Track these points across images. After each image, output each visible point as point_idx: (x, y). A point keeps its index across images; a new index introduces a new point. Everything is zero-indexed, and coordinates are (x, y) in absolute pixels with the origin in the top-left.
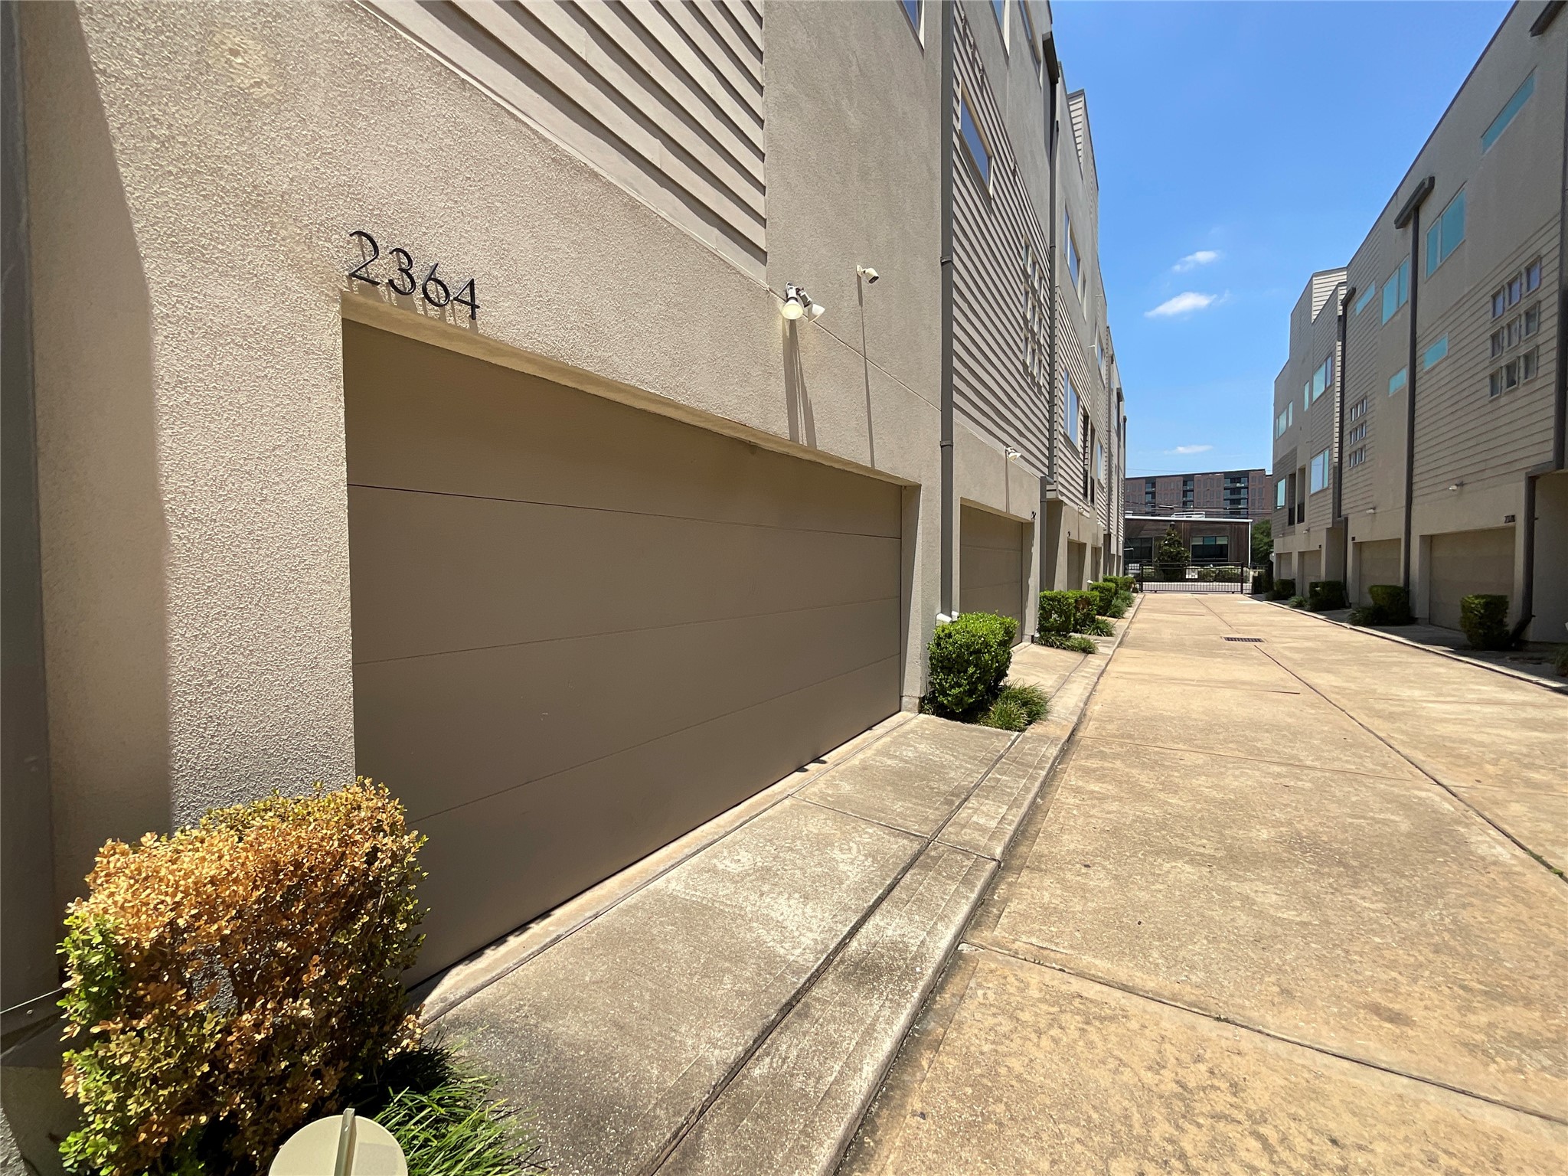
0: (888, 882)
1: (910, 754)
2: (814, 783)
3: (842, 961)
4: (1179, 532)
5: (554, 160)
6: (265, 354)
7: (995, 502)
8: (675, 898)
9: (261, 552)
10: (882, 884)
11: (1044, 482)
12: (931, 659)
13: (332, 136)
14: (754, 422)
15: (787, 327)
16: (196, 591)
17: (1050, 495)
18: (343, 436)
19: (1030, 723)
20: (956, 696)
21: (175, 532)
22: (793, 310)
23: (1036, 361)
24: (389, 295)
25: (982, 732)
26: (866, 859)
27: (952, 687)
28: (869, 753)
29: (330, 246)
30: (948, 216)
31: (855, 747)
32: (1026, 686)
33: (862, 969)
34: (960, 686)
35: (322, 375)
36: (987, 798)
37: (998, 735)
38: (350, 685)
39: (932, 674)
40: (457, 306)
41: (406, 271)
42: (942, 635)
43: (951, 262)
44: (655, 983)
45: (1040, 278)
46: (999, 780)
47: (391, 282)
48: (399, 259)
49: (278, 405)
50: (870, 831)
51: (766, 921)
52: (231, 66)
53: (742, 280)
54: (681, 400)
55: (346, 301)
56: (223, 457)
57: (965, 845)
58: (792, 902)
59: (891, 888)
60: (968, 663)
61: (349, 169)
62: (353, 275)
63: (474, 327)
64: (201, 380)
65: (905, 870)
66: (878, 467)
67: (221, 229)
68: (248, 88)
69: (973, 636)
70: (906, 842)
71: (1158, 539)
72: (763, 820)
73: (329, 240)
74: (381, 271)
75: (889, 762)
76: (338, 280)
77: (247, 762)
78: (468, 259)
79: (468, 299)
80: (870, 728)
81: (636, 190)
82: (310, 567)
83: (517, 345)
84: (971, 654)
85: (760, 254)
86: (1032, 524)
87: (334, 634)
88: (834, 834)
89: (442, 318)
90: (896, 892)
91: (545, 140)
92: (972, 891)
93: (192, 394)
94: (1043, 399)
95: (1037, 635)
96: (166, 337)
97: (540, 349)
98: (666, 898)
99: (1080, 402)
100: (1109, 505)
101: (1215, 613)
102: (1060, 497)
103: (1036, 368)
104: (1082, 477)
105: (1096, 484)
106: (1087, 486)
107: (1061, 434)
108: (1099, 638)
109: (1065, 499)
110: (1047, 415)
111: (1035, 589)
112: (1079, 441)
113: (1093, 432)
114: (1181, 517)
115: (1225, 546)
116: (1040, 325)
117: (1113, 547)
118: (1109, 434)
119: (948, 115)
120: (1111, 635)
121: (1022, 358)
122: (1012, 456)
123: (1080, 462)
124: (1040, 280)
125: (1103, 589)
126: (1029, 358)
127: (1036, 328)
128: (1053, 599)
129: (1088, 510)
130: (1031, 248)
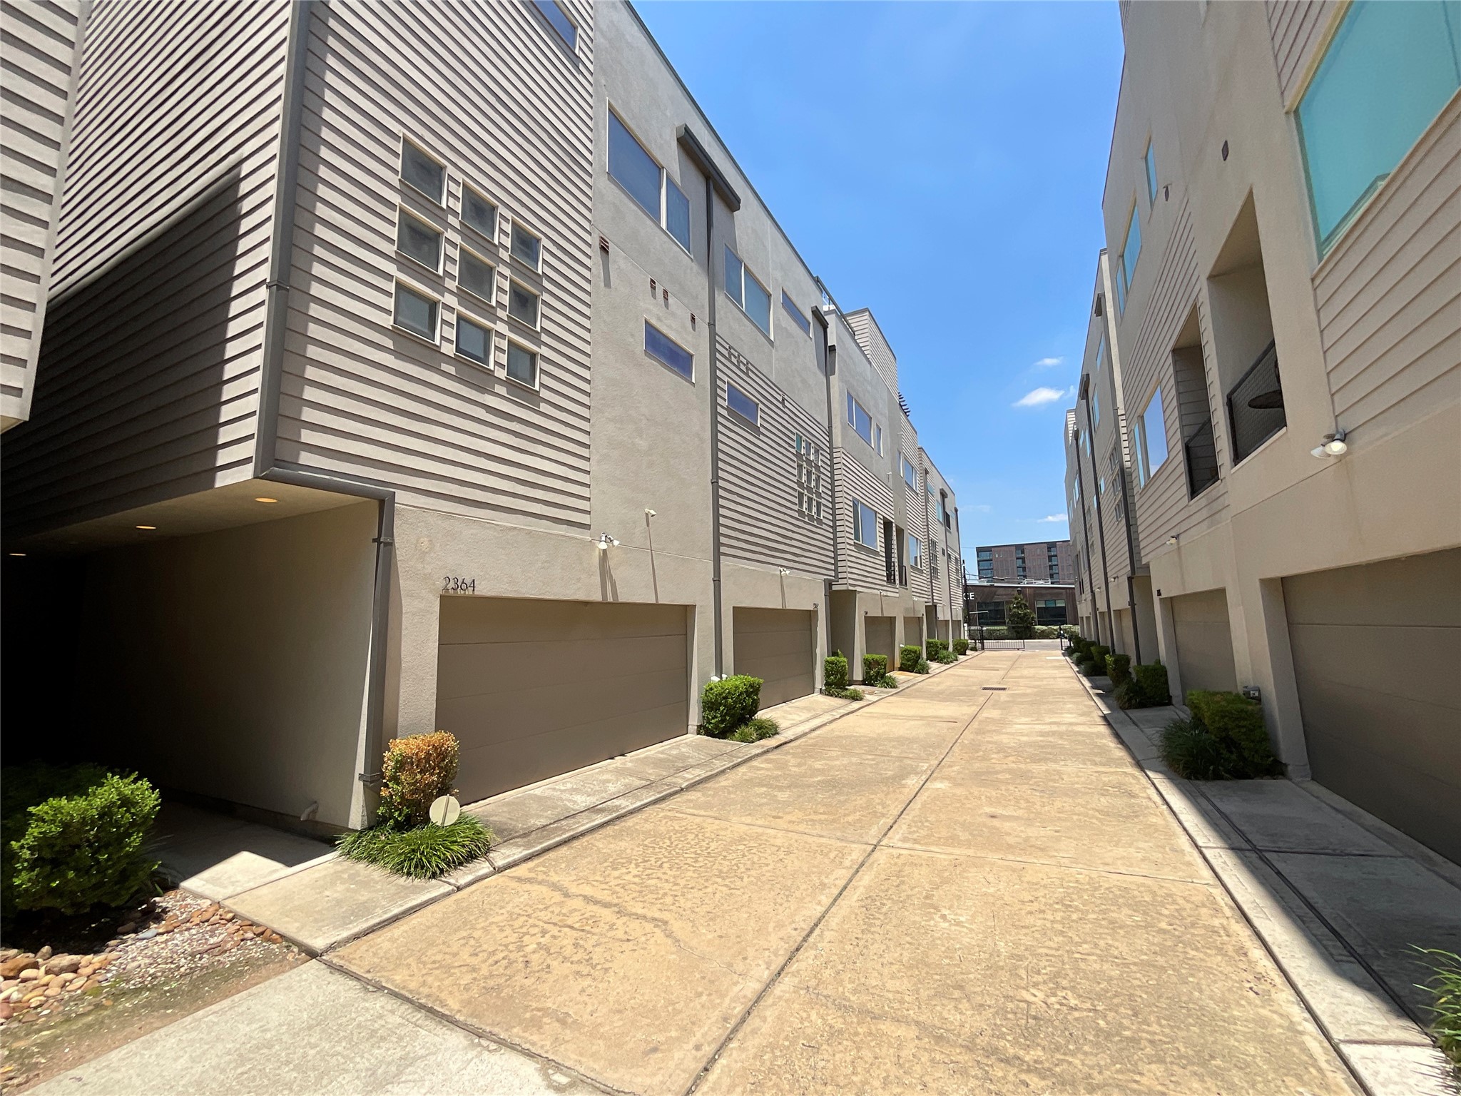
2: (615, 763)
4: (1025, 595)
5: (501, 530)
6: (423, 617)
7: (769, 603)
9: (419, 669)
10: (623, 793)
11: (828, 582)
12: (702, 702)
13: (441, 553)
15: (601, 553)
17: (836, 589)
19: (760, 739)
20: (715, 724)
21: (403, 665)
22: (604, 546)
23: (815, 504)
24: (451, 591)
25: (726, 743)
28: (653, 752)
31: (648, 750)
34: (717, 718)
35: (434, 618)
39: (703, 712)
40: (469, 588)
41: (456, 583)
47: (452, 587)
48: (454, 580)
49: (424, 629)
51: (570, 800)
52: (421, 547)
53: (579, 540)
54: (547, 597)
55: (441, 595)
56: (413, 645)
58: (583, 796)
59: (626, 793)
61: (444, 560)
62: (444, 588)
63: (474, 592)
64: (411, 627)
66: (662, 602)
67: (417, 588)
68: (425, 550)
71: (1009, 602)
72: (583, 775)
73: (438, 582)
76: (440, 590)
78: (473, 573)
79: (472, 586)
80: (662, 742)
82: (428, 672)
83: (486, 593)
85: (586, 527)
86: (816, 612)
87: (432, 691)
89: (465, 593)
91: (498, 525)
93: (408, 631)
94: (824, 527)
95: (824, 688)
96: (405, 618)
97: (494, 594)
99: (878, 515)
100: (931, 582)
101: (1011, 668)
102: (851, 588)
103: (814, 510)
104: (885, 569)
105: (909, 570)
106: (895, 574)
107: (850, 544)
108: (883, 689)
109: (858, 589)
110: (831, 536)
111: (822, 656)
112: (879, 543)
113: (900, 532)
114: (1025, 583)
115: (1064, 608)
116: (817, 480)
117: (943, 614)
118: (928, 528)
119: (714, 405)
120: (895, 687)
121: (796, 508)
122: (788, 572)
123: (880, 558)
124: (817, 451)
125: (910, 652)
126: (805, 505)
127: (813, 484)
128: (832, 663)
129: (897, 591)
130: (804, 438)
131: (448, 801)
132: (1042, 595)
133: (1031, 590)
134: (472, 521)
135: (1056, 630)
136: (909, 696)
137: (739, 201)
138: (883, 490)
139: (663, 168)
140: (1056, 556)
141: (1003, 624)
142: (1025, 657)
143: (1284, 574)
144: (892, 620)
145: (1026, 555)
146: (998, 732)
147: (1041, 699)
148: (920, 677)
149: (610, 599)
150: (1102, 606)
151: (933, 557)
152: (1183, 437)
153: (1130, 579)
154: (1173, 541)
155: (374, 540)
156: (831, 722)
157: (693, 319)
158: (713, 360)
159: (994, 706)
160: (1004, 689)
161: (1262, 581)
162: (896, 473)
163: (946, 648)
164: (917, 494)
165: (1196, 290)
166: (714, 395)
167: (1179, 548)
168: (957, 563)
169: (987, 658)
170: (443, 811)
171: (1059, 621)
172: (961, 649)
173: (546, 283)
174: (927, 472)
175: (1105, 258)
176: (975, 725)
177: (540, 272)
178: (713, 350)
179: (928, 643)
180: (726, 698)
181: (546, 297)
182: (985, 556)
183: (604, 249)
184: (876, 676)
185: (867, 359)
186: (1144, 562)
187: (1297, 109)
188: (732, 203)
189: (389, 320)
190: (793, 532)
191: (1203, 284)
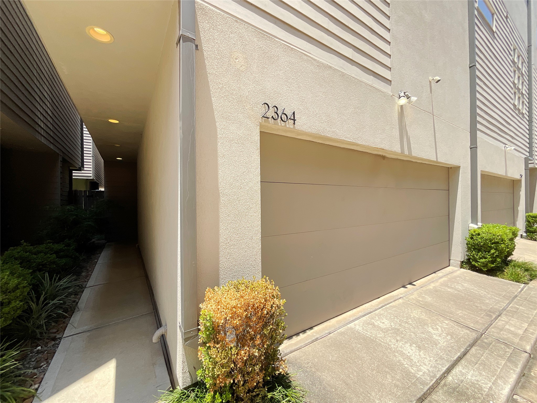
0: (462, 350)
1: (460, 287)
2: (412, 294)
3: (445, 385)
5: (318, 66)
6: (242, 145)
7: (499, 171)
8: (359, 333)
9: (240, 204)
10: (459, 351)
11: (527, 161)
12: (467, 244)
13: (258, 76)
14: (387, 147)
15: (400, 108)
16: (226, 216)
17: (530, 166)
18: (260, 167)
19: (531, 280)
20: (483, 263)
21: (222, 199)
22: (403, 101)
23: (521, 102)
24: (272, 121)
25: (501, 281)
26: (448, 336)
27: (480, 258)
28: (437, 284)
29: (257, 109)
30: (472, 46)
31: (429, 280)
32: (526, 261)
33: (458, 392)
34: (486, 258)
35: (255, 149)
36: (513, 317)
37: (511, 284)
38: (260, 245)
39: (468, 251)
40: (290, 121)
41: (276, 113)
42: (474, 234)
43: (475, 65)
44: (357, 369)
45: (522, 63)
46: (518, 309)
47: (272, 117)
48: (274, 109)
49: (244, 160)
50: (447, 322)
51: (402, 354)
52: (236, 63)
53: (382, 94)
54: (359, 142)
55: (261, 126)
56: (232, 176)
57: (504, 340)
58: (413, 348)
59: (465, 354)
60: (491, 248)
61: (262, 85)
62: (263, 117)
63: (294, 127)
64: (228, 154)
65: (471, 346)
66: (439, 160)
67: (233, 110)
68: (239, 68)
69: (494, 235)
70: (468, 332)
72: (391, 306)
73: (257, 107)
74: (270, 114)
75: (449, 290)
76: (259, 119)
77: (236, 267)
78: (293, 105)
79: (293, 118)
80: (435, 273)
81: (344, 69)
82: (251, 208)
83: (307, 131)
84: (492, 244)
85: (388, 81)
86: (520, 181)
87: (256, 229)
88: (428, 320)
89: (285, 126)
90: (468, 356)
91: (315, 60)
92: (517, 368)
93: (226, 159)
94: (525, 120)
95: (525, 234)
96: (221, 143)
97: (314, 131)
98: (356, 332)
103: (521, 106)
116: (522, 85)
121: (513, 102)
126: (517, 101)
130: (516, 50)
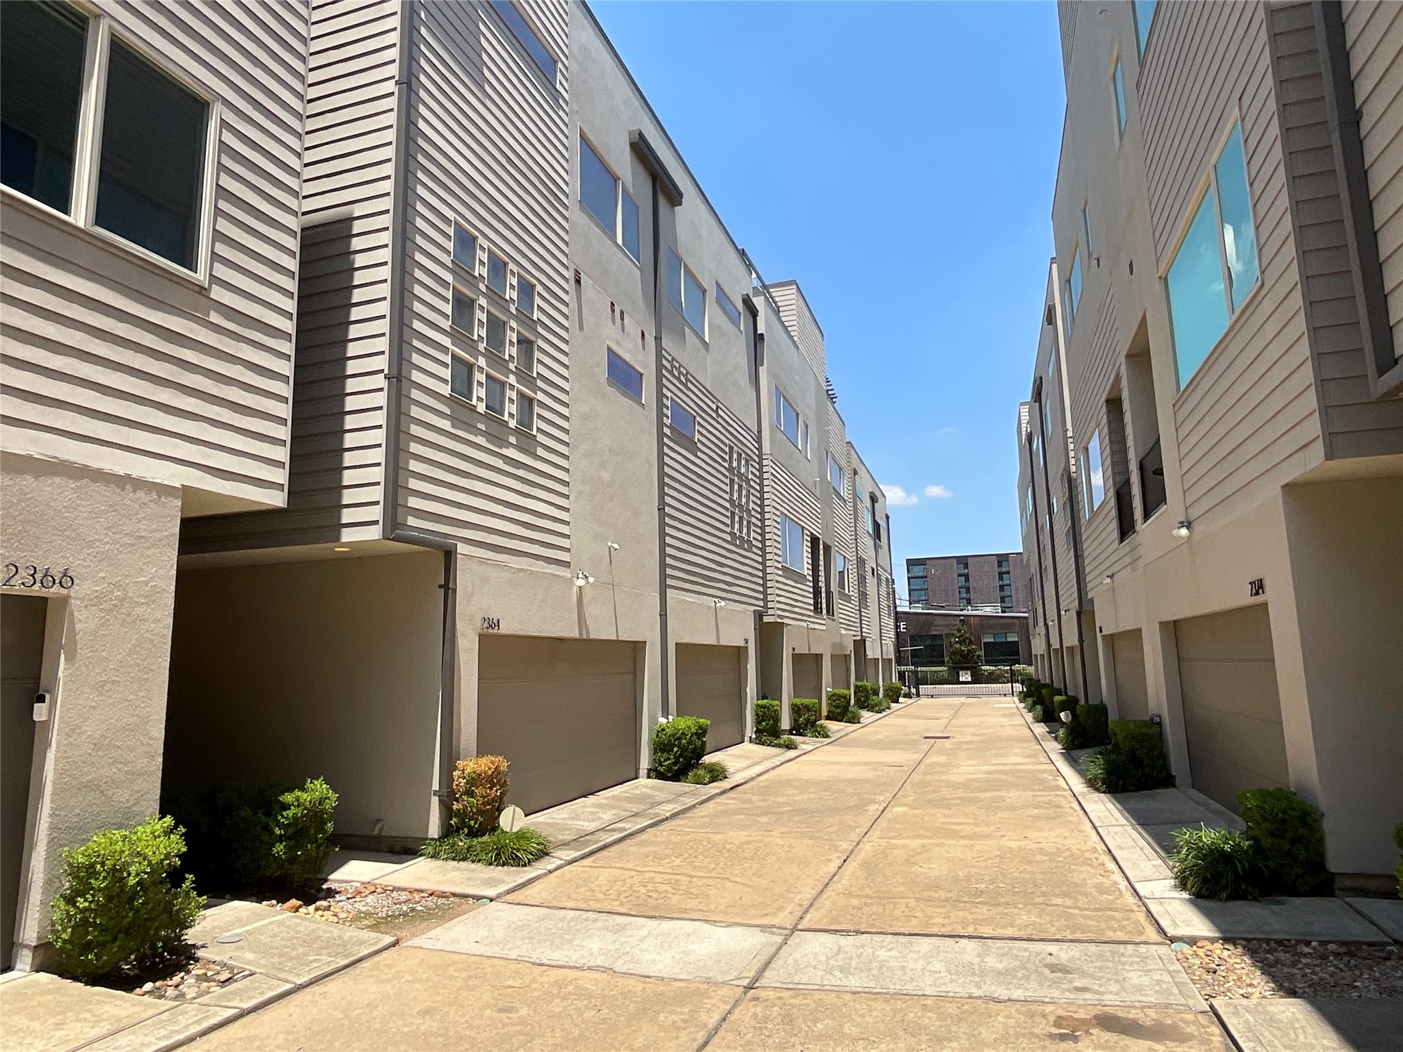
4: (969, 626)
5: (514, 572)
7: (706, 639)
11: (758, 614)
12: (654, 745)
14: (566, 635)
15: (578, 590)
19: (712, 781)
20: (668, 767)
23: (745, 524)
25: (681, 786)
27: (665, 761)
34: (670, 760)
35: (475, 655)
37: (689, 786)
39: (653, 754)
40: (496, 627)
42: (660, 730)
46: (680, 799)
53: (562, 579)
61: (481, 603)
63: (498, 632)
66: (621, 638)
71: (950, 635)
79: (498, 624)
84: (676, 740)
85: (568, 564)
86: (745, 648)
89: (493, 631)
94: (753, 549)
95: (754, 736)
97: (510, 632)
99: (806, 532)
100: (860, 611)
101: (954, 716)
102: (779, 620)
103: (745, 530)
104: (811, 596)
105: (836, 596)
106: (822, 602)
107: (776, 568)
108: (814, 739)
109: (786, 621)
110: (760, 559)
111: (752, 699)
112: (806, 565)
113: (827, 548)
114: (969, 611)
115: (1016, 643)
116: (748, 497)
117: (872, 652)
118: (857, 542)
119: (660, 425)
120: (827, 736)
121: (728, 530)
122: (723, 603)
123: (808, 583)
124: (747, 461)
125: (840, 696)
126: (737, 526)
127: (744, 500)
128: (764, 707)
129: (823, 622)
130: (735, 448)
131: (514, 811)
132: (990, 627)
133: (977, 620)
134: (497, 565)
135: (1006, 672)
136: (846, 745)
137: (681, 196)
138: (810, 499)
139: (619, 178)
140: (1008, 573)
141: (942, 663)
142: (969, 705)
143: (1175, 618)
144: (818, 658)
145: (971, 569)
146: (946, 773)
147: (989, 744)
148: (851, 727)
149: (585, 637)
150: (1055, 644)
151: (862, 579)
152: (1115, 484)
153: (1079, 614)
154: (1108, 580)
155: (440, 586)
156: (773, 768)
157: (643, 335)
158: (660, 376)
159: (939, 753)
160: (948, 738)
161: (1160, 623)
162: (823, 476)
163: (876, 693)
164: (845, 501)
165: (1118, 364)
166: (660, 415)
167: (1113, 589)
168: (887, 585)
169: (925, 707)
170: (511, 819)
171: (1010, 660)
172: (893, 695)
173: (540, 329)
174: (855, 472)
175: (1054, 266)
176: (922, 767)
177: (535, 318)
178: (660, 366)
179: (856, 687)
180: (679, 739)
181: (540, 342)
182: (918, 571)
183: (578, 281)
184: (806, 723)
185: (794, 342)
186: (1089, 597)
187: (1166, 277)
188: (675, 197)
189: (447, 389)
190: (727, 558)
191: (1122, 359)
